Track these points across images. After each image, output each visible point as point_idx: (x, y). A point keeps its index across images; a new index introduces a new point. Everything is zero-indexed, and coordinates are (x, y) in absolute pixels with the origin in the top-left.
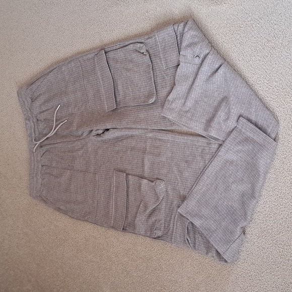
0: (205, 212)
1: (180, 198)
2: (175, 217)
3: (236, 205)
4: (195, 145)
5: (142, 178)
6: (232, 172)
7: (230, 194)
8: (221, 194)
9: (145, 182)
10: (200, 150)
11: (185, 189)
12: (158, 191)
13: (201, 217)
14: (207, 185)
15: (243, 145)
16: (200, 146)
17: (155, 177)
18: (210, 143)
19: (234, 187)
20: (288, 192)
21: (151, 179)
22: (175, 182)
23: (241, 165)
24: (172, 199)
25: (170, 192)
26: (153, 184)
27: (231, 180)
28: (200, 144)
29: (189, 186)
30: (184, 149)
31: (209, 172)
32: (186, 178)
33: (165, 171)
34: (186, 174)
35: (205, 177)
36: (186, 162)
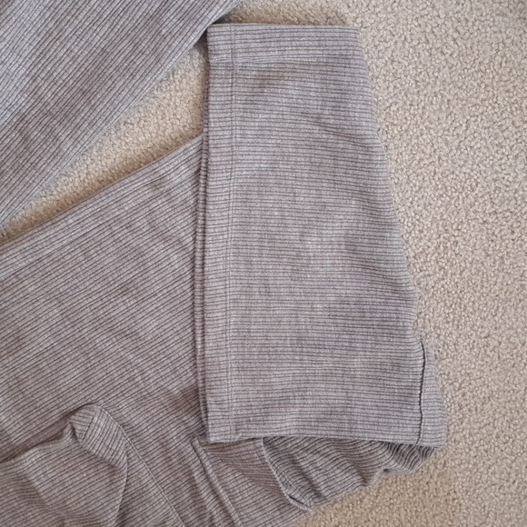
0: (281, 377)
1: (178, 409)
2: (205, 471)
3: (350, 288)
4: (118, 219)
5: (14, 457)
6: (281, 210)
7: (315, 273)
8: (292, 294)
9: (31, 459)
10: (141, 223)
11: (174, 371)
12: (97, 448)
13: (284, 401)
14: (235, 301)
15: (266, 103)
16: (136, 210)
17: (55, 415)
18: (162, 177)
19: (312, 244)
20: (456, 143)
21: (48, 434)
22: (130, 380)
23: (293, 170)
24: (156, 432)
25: (136, 419)
26: (67, 439)
27: (293, 234)
28: (130, 204)
29: (183, 351)
30: (88, 258)
31: (216, 264)
32: (156, 338)
33: (72, 375)
34: (149, 327)
35: (214, 285)
36: (125, 290)
